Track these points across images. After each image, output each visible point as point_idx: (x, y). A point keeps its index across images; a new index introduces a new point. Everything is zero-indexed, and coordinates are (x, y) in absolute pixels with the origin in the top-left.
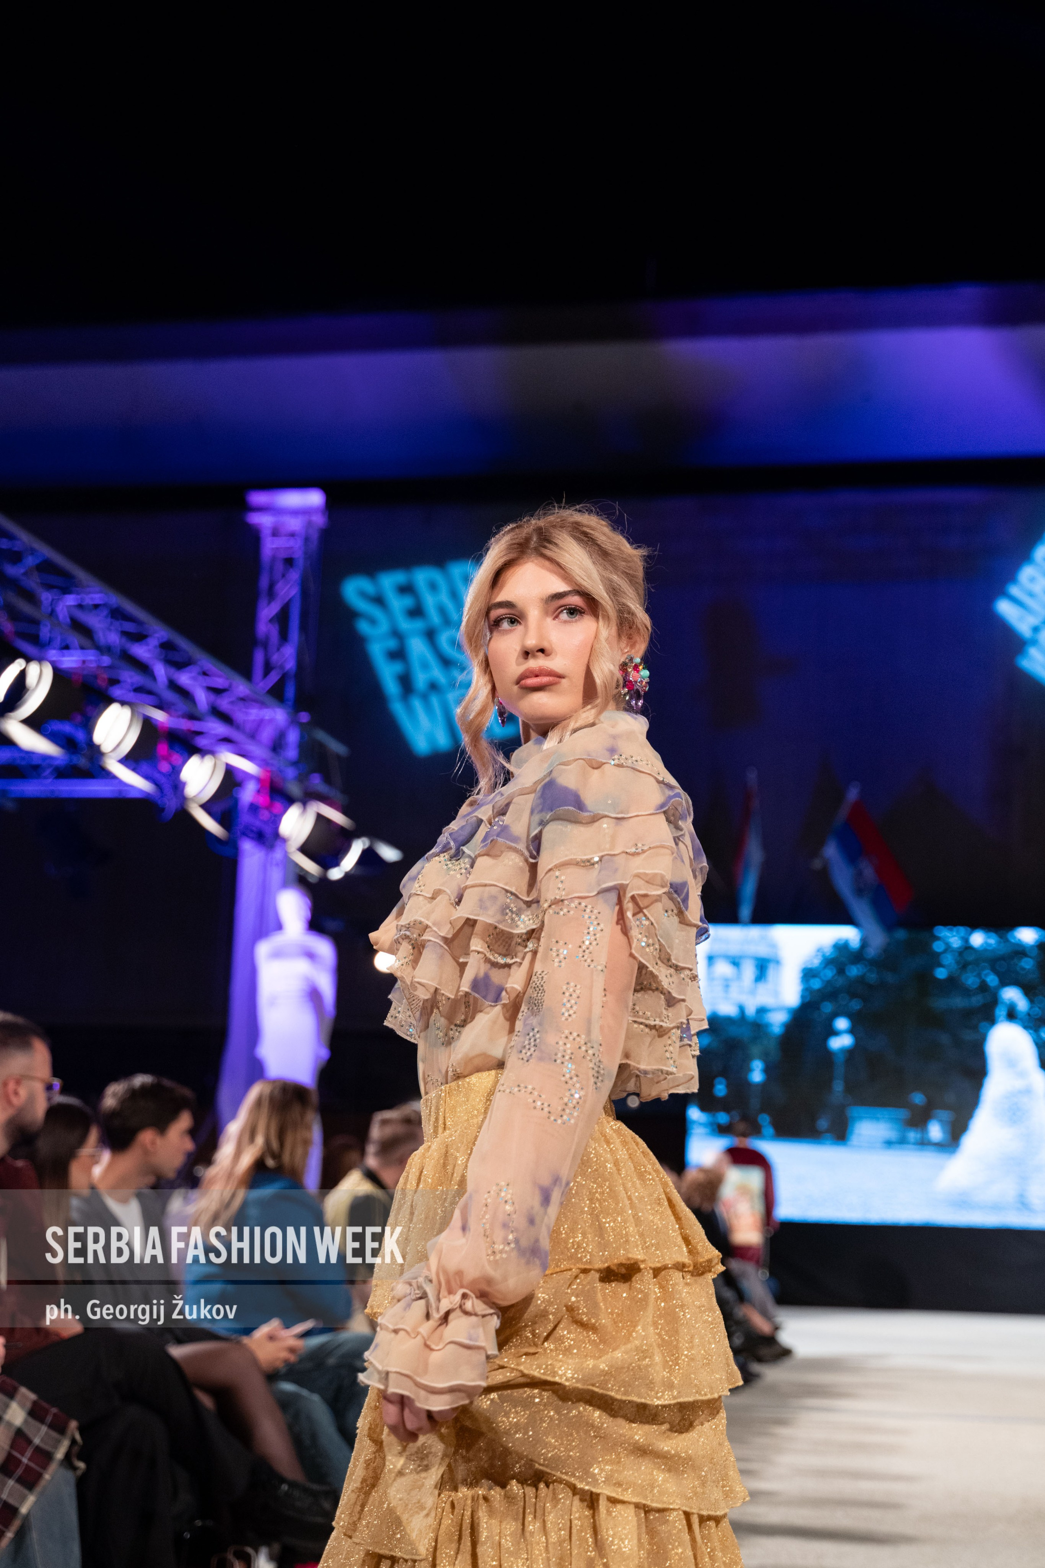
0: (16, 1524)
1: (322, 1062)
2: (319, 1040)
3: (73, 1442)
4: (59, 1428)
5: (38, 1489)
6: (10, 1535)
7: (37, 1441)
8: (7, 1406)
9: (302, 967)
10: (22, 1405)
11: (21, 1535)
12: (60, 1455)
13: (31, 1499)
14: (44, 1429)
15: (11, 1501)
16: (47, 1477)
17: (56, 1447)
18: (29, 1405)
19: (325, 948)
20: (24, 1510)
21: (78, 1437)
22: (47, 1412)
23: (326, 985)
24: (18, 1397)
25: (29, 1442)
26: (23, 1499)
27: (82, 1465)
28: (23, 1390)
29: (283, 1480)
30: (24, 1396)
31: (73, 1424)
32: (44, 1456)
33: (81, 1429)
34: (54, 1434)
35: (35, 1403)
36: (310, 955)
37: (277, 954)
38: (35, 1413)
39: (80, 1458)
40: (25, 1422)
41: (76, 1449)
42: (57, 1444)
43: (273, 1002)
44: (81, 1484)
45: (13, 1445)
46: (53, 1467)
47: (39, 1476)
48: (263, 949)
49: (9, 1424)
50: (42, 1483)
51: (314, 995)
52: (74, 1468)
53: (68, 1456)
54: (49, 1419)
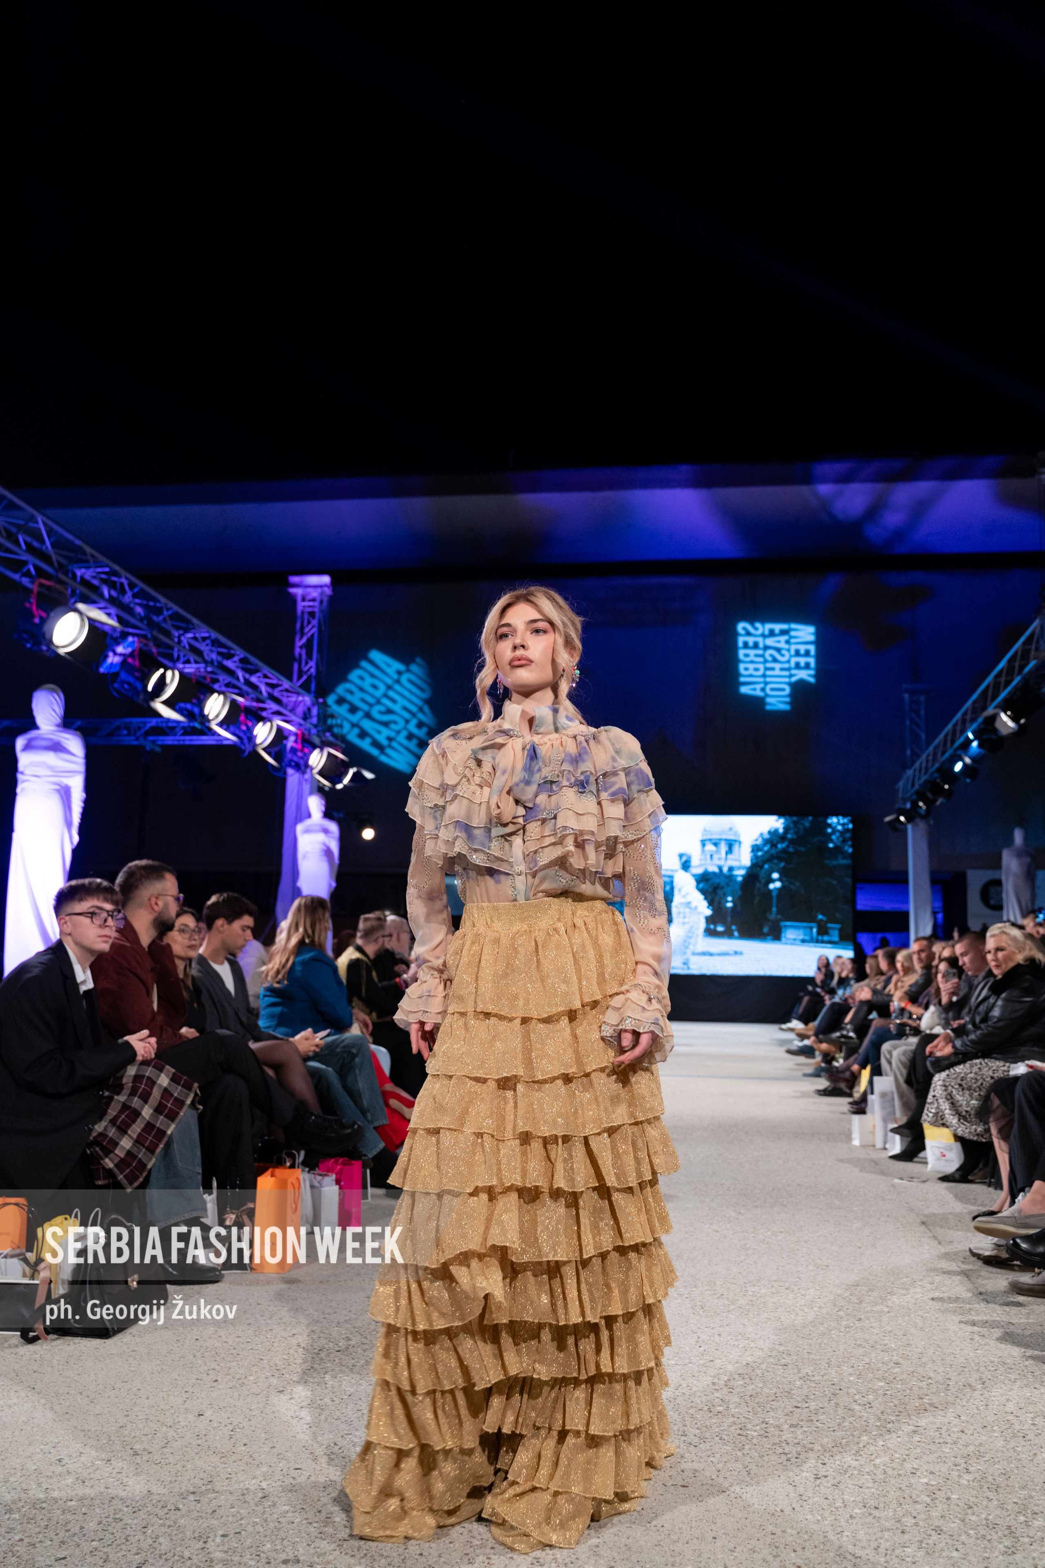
0: (165, 1140)
1: (332, 889)
2: (331, 877)
3: (196, 1094)
4: (188, 1087)
5: (177, 1120)
6: (161, 1146)
7: (176, 1095)
8: (159, 1076)
9: (321, 837)
10: (167, 1076)
11: (168, 1145)
12: (189, 1102)
13: (173, 1126)
14: (180, 1088)
15: (162, 1127)
16: (182, 1114)
17: (187, 1098)
18: (171, 1075)
19: (333, 827)
20: (169, 1132)
21: (198, 1092)
22: (181, 1078)
23: (335, 847)
24: (165, 1071)
25: (172, 1095)
26: (168, 1126)
27: (201, 1107)
28: (168, 1067)
29: (312, 1114)
30: (168, 1070)
31: (196, 1085)
32: (180, 1103)
33: (200, 1088)
34: (185, 1091)
35: (174, 1074)
36: (326, 831)
37: (307, 831)
38: (174, 1079)
39: (200, 1104)
40: (169, 1084)
41: (197, 1099)
42: (187, 1096)
43: (305, 857)
44: (201, 1117)
45: (162, 1097)
46: (185, 1108)
47: (178, 1114)
48: (300, 828)
49: (160, 1086)
50: (179, 1117)
51: (328, 852)
52: (197, 1109)
53: (193, 1102)
54: (182, 1082)
